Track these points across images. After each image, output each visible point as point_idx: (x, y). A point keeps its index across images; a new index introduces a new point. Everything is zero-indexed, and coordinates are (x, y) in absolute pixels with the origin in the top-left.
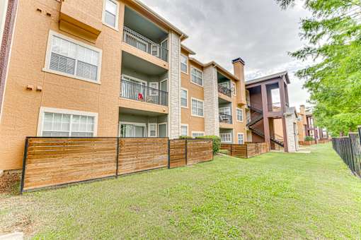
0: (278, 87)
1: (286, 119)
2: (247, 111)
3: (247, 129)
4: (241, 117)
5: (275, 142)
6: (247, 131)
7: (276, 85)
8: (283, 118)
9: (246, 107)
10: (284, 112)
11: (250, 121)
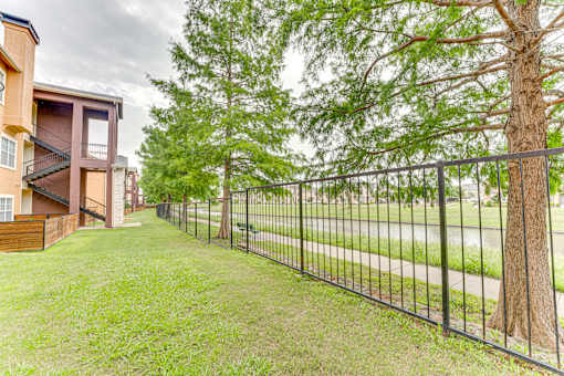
0: (107, 119)
1: (114, 174)
2: (26, 145)
3: (23, 186)
4: (12, 157)
5: (88, 211)
6: (23, 191)
7: (103, 115)
8: (109, 172)
9: (25, 136)
10: (112, 162)
11: (32, 168)
